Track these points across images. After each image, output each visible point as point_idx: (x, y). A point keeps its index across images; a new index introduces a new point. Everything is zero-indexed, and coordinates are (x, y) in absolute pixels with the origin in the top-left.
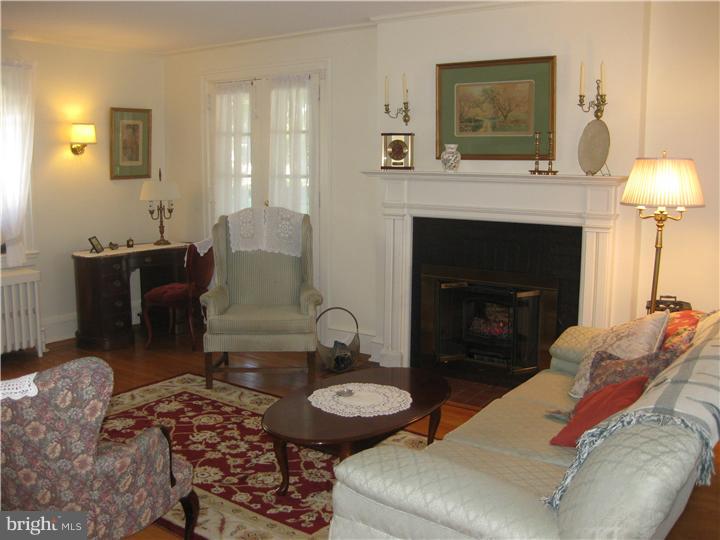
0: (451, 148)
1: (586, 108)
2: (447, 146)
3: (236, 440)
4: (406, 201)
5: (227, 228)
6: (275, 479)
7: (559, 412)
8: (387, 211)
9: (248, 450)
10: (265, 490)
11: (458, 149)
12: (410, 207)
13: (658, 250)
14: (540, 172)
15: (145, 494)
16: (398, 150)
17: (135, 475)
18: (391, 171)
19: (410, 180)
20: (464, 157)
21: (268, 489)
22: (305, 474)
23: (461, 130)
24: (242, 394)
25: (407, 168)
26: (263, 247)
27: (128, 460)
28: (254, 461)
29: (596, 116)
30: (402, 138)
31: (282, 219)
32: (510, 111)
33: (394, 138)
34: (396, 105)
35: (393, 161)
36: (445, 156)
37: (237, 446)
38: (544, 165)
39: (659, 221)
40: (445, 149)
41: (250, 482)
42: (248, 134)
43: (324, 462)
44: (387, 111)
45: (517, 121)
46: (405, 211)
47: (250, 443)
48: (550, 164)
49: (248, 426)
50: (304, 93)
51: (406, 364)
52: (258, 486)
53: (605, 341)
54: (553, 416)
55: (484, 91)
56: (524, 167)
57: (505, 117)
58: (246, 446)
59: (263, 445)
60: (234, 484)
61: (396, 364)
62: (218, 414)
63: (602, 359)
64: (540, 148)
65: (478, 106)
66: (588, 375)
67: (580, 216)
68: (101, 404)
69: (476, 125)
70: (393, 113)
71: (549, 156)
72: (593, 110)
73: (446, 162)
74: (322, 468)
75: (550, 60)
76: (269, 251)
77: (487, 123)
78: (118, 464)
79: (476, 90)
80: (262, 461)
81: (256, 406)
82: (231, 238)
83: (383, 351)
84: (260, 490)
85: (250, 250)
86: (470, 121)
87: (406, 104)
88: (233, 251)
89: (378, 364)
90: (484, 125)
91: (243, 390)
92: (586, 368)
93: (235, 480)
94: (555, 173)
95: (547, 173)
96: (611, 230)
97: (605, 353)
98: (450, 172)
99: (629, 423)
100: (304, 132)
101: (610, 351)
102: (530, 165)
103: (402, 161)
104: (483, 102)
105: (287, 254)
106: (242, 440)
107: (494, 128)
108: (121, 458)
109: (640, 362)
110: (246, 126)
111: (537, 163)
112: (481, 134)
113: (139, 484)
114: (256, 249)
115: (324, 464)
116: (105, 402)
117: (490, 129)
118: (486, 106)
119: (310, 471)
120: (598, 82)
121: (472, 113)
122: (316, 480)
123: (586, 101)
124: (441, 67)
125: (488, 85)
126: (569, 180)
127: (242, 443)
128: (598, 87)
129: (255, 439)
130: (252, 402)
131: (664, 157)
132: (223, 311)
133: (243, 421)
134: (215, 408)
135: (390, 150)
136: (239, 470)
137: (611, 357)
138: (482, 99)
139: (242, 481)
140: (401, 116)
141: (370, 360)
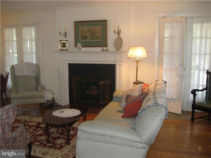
0: (79, 44)
1: (116, 33)
2: (78, 44)
3: (28, 129)
4: (66, 59)
5: (14, 69)
6: (44, 138)
7: (120, 110)
8: (61, 62)
9: (33, 131)
10: (43, 141)
11: (81, 45)
12: (68, 61)
13: (137, 69)
14: (104, 50)
15: (22, 142)
16: (64, 45)
17: (20, 137)
18: (62, 51)
19: (67, 53)
20: (83, 47)
21: (44, 140)
22: (52, 135)
23: (82, 39)
24: (24, 116)
25: (67, 50)
26: (26, 74)
27: (19, 133)
28: (36, 134)
29: (118, 36)
30: (65, 42)
31: (31, 66)
32: (95, 34)
33: (63, 42)
34: (63, 32)
35: (62, 48)
36: (78, 46)
37: (30, 131)
38: (105, 49)
39: (137, 62)
40: (77, 45)
41: (38, 139)
42: (15, 41)
43: (56, 131)
44: (60, 34)
45: (97, 37)
46: (66, 62)
47: (33, 129)
48: (107, 48)
49: (30, 125)
50: (33, 29)
51: (68, 104)
52: (40, 140)
53: (128, 92)
54: (119, 112)
55: (88, 29)
56: (100, 49)
57: (94, 36)
58: (32, 130)
59: (37, 129)
60: (33, 140)
61: (66, 104)
62: (20, 123)
63: (128, 97)
64: (104, 44)
65: (86, 33)
66: (125, 101)
67: (115, 61)
68: (14, 117)
69: (86, 38)
70: (62, 35)
71: (106, 46)
72: (117, 34)
73: (78, 48)
74: (56, 133)
75: (106, 21)
76: (27, 75)
77: (89, 37)
78: (17, 134)
79: (86, 29)
80: (38, 133)
81: (30, 119)
82: (15, 72)
83: (62, 101)
84: (41, 141)
85: (21, 75)
86: (84, 37)
87: (66, 32)
88: (16, 75)
89: (60, 105)
90: (88, 38)
91: (24, 115)
92: (124, 99)
93: (33, 139)
94: (108, 50)
95: (106, 50)
96: (123, 65)
97: (129, 95)
98: (79, 51)
99: (150, 107)
100: (34, 40)
101: (130, 94)
102: (101, 48)
103: (65, 48)
104: (88, 32)
105: (32, 75)
106: (30, 129)
107: (91, 39)
108: (17, 132)
109: (139, 96)
110: (15, 39)
111: (103, 48)
112: (87, 40)
113: (21, 140)
114: (23, 74)
115: (56, 132)
116: (15, 117)
117: (89, 39)
118: (88, 33)
119: (53, 134)
120: (118, 27)
121: (85, 35)
122: (56, 136)
123: (116, 32)
124: (75, 22)
125: (89, 27)
126: (112, 52)
127: (31, 130)
128: (118, 28)
129: (34, 128)
130: (28, 118)
131: (138, 46)
132: (16, 93)
133: (28, 124)
134: (18, 121)
135: (62, 45)
136: (33, 137)
137: (130, 96)
138: (87, 31)
139: (35, 139)
140: (64, 35)
141: (58, 104)
